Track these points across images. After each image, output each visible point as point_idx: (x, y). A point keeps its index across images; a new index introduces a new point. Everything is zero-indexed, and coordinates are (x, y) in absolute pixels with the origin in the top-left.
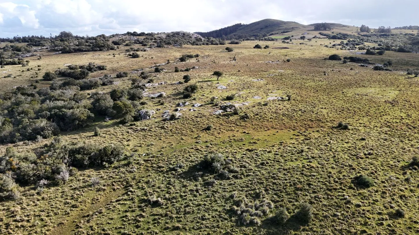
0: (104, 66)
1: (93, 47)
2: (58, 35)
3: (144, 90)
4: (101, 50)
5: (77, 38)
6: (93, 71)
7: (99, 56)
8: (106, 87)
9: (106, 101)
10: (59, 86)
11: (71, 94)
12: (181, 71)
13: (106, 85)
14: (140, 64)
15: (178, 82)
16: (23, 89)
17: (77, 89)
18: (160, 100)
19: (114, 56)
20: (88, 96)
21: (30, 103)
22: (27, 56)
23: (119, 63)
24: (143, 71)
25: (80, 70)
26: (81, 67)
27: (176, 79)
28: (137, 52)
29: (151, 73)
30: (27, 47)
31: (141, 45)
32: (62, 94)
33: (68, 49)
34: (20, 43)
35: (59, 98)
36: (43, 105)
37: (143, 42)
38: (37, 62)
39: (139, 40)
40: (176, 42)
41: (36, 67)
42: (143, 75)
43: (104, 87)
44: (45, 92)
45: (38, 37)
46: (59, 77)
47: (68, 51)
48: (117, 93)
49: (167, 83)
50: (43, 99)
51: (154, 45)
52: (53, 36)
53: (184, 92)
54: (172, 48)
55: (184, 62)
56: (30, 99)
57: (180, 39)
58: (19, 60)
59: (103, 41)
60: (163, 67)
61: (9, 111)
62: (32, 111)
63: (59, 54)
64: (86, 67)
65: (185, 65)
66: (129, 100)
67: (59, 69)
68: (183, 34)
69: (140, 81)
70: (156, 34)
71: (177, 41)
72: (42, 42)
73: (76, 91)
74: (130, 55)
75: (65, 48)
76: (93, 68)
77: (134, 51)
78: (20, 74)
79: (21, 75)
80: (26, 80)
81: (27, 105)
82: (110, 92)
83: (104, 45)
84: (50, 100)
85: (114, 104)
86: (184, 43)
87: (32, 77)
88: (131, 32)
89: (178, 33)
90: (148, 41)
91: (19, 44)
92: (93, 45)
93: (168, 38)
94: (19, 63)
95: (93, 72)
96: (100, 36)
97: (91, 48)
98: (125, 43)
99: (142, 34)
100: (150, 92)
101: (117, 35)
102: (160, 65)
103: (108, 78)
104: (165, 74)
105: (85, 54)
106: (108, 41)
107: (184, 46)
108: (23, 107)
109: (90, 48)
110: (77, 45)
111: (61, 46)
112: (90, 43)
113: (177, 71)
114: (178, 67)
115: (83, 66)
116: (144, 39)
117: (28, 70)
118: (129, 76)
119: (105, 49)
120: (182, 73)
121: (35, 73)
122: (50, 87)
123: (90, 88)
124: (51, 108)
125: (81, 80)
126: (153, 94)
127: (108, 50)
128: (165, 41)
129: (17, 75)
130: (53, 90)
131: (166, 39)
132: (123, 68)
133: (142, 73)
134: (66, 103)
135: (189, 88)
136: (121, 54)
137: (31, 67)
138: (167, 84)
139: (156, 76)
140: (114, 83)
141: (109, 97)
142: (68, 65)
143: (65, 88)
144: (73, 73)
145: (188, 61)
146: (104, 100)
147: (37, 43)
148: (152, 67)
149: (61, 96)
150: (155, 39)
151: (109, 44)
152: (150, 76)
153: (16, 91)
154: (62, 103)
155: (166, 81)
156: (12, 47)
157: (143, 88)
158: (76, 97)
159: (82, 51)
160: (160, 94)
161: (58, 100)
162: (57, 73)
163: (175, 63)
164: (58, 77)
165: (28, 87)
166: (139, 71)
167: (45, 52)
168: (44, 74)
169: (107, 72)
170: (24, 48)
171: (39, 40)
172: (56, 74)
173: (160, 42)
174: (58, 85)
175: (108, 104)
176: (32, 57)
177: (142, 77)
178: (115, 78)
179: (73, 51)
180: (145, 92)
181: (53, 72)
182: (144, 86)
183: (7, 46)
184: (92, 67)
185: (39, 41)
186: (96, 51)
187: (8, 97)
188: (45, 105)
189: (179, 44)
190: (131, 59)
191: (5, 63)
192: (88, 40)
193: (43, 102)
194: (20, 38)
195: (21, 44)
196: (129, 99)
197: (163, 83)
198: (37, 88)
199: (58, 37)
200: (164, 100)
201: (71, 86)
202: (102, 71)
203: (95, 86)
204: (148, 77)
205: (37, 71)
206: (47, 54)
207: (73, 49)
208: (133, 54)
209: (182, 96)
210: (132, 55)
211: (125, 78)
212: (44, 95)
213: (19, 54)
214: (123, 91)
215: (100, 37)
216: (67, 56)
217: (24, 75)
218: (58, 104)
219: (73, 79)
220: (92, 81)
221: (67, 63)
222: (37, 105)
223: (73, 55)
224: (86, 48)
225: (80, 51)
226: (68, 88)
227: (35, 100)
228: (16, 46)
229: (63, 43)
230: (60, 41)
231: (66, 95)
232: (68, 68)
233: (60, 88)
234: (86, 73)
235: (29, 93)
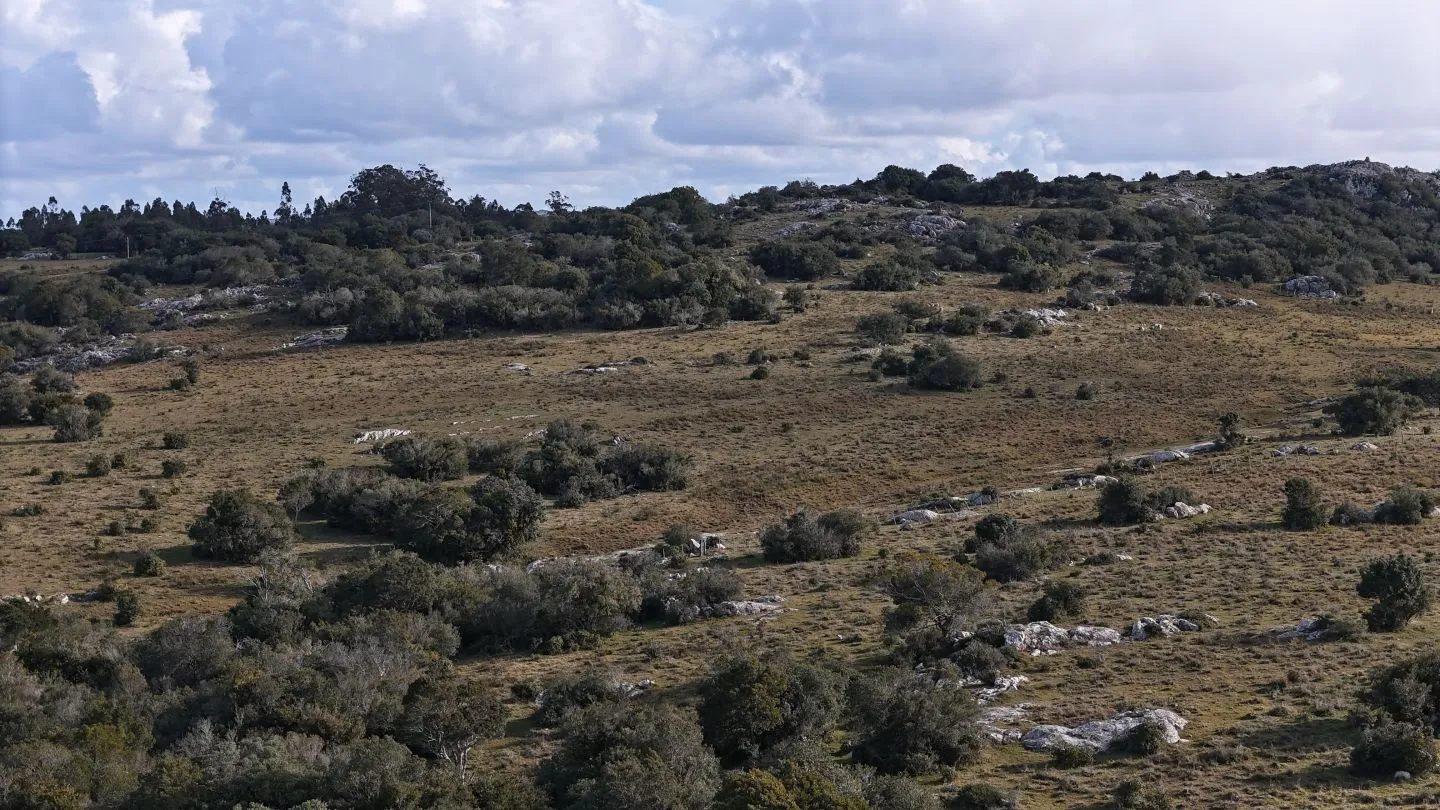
0: (663, 460)
1: (591, 296)
2: (332, 197)
3: (990, 682)
4: (651, 320)
5: (478, 214)
6: (575, 493)
7: (636, 369)
8: (665, 642)
9: (656, 760)
10: (304, 609)
11: (383, 686)
12: (1335, 521)
13: (674, 620)
14: (973, 445)
15: (1309, 620)
16: (42, 618)
17: (439, 643)
18: (1129, 778)
19: (759, 375)
20: (519, 711)
21: (80, 739)
22: (97, 363)
23: (795, 432)
24: (999, 508)
25: (470, 480)
26: (484, 460)
27: (1287, 596)
28: (953, 342)
29: (1061, 534)
30: (108, 287)
31: (998, 278)
32: (320, 679)
33: (397, 305)
34: (65, 255)
35: (287, 713)
36: (168, 757)
37: (1010, 252)
38: (163, 407)
39: (983, 234)
40: (1302, 258)
41: (149, 446)
42: (990, 549)
43: (651, 636)
44: (194, 650)
45: (192, 207)
46: (307, 539)
47: (393, 327)
48: (759, 691)
49: (1206, 625)
50: (171, 710)
51: (1103, 281)
52: (303, 204)
53: (1356, 722)
54: (1269, 313)
55: (1370, 444)
56: (78, 702)
57: (1341, 236)
58: (40, 387)
59: (677, 240)
60: (1175, 478)
62: (86, 802)
63: (329, 344)
64: (519, 457)
65: (1379, 467)
66: (853, 763)
67: (313, 473)
68: (1370, 190)
69: (965, 597)
70: (1130, 187)
71: (1316, 250)
72: (213, 253)
73: (427, 656)
74: (892, 366)
75: (374, 304)
76: (575, 470)
77: (929, 328)
78: (33, 500)
79: (38, 510)
80: (68, 550)
81: (55, 755)
82: (702, 689)
83: (687, 279)
84: (224, 722)
85: (728, 791)
86: (1376, 264)
87: (113, 530)
88: (912, 173)
89: (1324, 181)
90: (1053, 247)
91: (58, 265)
92: (595, 280)
93: (1236, 219)
94: (39, 420)
95: (572, 504)
96: (658, 202)
97: (580, 304)
98: (859, 265)
99: (1014, 186)
100: (1046, 702)
101: (795, 191)
102: (1146, 464)
103: (692, 558)
104: (1190, 543)
105: (528, 347)
106: (720, 242)
107: (1374, 294)
108: (21, 766)
109: (570, 299)
110: (472, 280)
111: (352, 285)
112: (576, 262)
113: (1299, 515)
114: (1316, 483)
115: (503, 449)
116: (1024, 230)
117: (95, 470)
118: (869, 547)
119: (683, 316)
120: (1354, 537)
121: (143, 493)
122: (233, 611)
123: (538, 641)
124: (223, 787)
125: (469, 572)
126: (1070, 719)
127: (708, 318)
128: (1203, 251)
129: (13, 505)
130: (254, 643)
131: (1216, 227)
132: (823, 473)
133: (987, 530)
134: (344, 755)
135: (1406, 686)
136: (815, 355)
137: (118, 449)
138: (1205, 635)
139: (1104, 559)
140: (740, 606)
141: (684, 727)
142: (386, 435)
143: (344, 629)
144: (419, 504)
145: (1415, 428)
146: (644, 750)
147: (178, 260)
148: (1071, 480)
149: (309, 693)
150: (1121, 230)
151: (722, 266)
152: (1055, 555)
154: (311, 756)
155: (1195, 604)
156: (4, 285)
157: (982, 665)
158: (424, 705)
159: (510, 326)
160: (1133, 723)
161: (285, 727)
162: (294, 499)
163: (1291, 446)
164: (306, 535)
165: (77, 608)
166: (957, 506)
167: (233, 330)
168: (201, 508)
169: (688, 507)
170: (88, 297)
171: (195, 234)
172: (291, 512)
173: (1166, 257)
174: (296, 603)
175: (675, 785)
176: (134, 368)
177: (984, 564)
178: (749, 561)
179: (434, 320)
180: (1002, 699)
181: (271, 497)
182: (998, 641)
184: (571, 458)
185: (196, 247)
186: (612, 324)
188: (177, 765)
189: (1331, 272)
190: (901, 403)
192: (562, 237)
193: (171, 731)
194: (69, 216)
195: (67, 265)
196: (859, 756)
197: (1169, 625)
198: (137, 621)
199: (340, 206)
200: (1164, 787)
201: (394, 615)
202: (646, 499)
203: (582, 623)
204: (1033, 567)
205: (153, 484)
206: (240, 346)
207: (441, 309)
208: (920, 354)
209: (1342, 756)
210: (913, 368)
211: (834, 566)
212: (179, 682)
213: (43, 342)
214: (810, 684)
215: (661, 209)
216: (383, 363)
217: (60, 506)
218: (277, 759)
219: (413, 555)
220: (559, 584)
221: (379, 426)
222: (128, 758)
223: (432, 360)
224: (536, 300)
225: (488, 321)
226: (369, 632)
227: (116, 715)
228: (36, 279)
229: (364, 260)
230: (348, 244)
231: (344, 686)
232: (380, 460)
233: (305, 627)
234: (514, 512)
235: (77, 654)
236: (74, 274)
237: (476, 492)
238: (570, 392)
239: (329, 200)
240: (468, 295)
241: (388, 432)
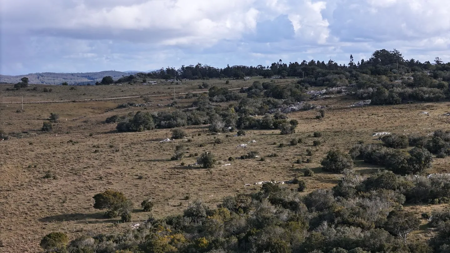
1: (448, 90)
2: (366, 59)
5: (413, 65)
6: (443, 153)
10: (356, 188)
11: (381, 213)
16: (276, 188)
17: (399, 200)
20: (424, 222)
21: (287, 226)
22: (293, 110)
26: (414, 142)
30: (297, 87)
32: (361, 209)
33: (387, 93)
34: (284, 77)
35: (351, 220)
36: (314, 232)
38: (314, 124)
41: (309, 136)
44: (322, 200)
45: (323, 62)
46: (358, 166)
47: (385, 100)
50: (315, 218)
52: (357, 62)
56: (286, 214)
58: (276, 118)
61: (240, 241)
62: (289, 245)
63: (365, 105)
64: (425, 142)
67: (360, 146)
72: (329, 77)
73: (395, 204)
75: (379, 93)
76: (443, 146)
78: (274, 152)
79: (275, 155)
80: (284, 168)
81: (280, 230)
84: (331, 222)
87: (298, 162)
91: (282, 80)
94: (276, 127)
95: (442, 157)
97: (446, 93)
105: (428, 107)
108: (270, 233)
109: (442, 91)
110: (411, 85)
111: (373, 87)
112: (444, 80)
115: (420, 139)
117: (293, 143)
121: (307, 150)
122: (335, 188)
123: (430, 200)
124: (330, 242)
125: (409, 177)
129: (268, 154)
130: (341, 198)
134: (368, 234)
137: (300, 137)
142: (382, 134)
143: (369, 194)
144: (393, 156)
147: (319, 79)
149: (357, 214)
153: (260, 194)
154: (358, 234)
156: (266, 86)
158: (394, 219)
161: (349, 224)
162: (354, 153)
164: (357, 165)
165: (286, 186)
167: (335, 101)
168: (325, 156)
170: (291, 90)
171: (324, 71)
172: (353, 158)
174: (354, 186)
176: (305, 112)
179: (398, 98)
181: (347, 153)
183: (255, 85)
184: (442, 142)
185: (324, 75)
187: (243, 205)
188: (317, 233)
191: (247, 123)
192: (440, 72)
193: (315, 224)
194: (285, 65)
195: (285, 80)
198: (305, 190)
199: (368, 63)
201: (384, 190)
203: (445, 195)
205: (310, 148)
206: (338, 105)
207: (400, 94)
212: (317, 209)
213: (277, 104)
216: (382, 112)
217: (282, 154)
218: (347, 235)
219: (391, 172)
220: (437, 182)
221: (381, 131)
222: (301, 232)
223: (397, 110)
224: (431, 92)
225: (416, 99)
226: (376, 196)
227: (298, 219)
228: (275, 85)
229: (376, 79)
230: (371, 74)
231: (369, 212)
232: (381, 142)
233: (357, 193)
234: (423, 159)
235: (286, 200)
236: (287, 83)
237: (411, 152)
238: (442, 121)
239: (365, 60)
240: (409, 90)
241: (383, 133)
